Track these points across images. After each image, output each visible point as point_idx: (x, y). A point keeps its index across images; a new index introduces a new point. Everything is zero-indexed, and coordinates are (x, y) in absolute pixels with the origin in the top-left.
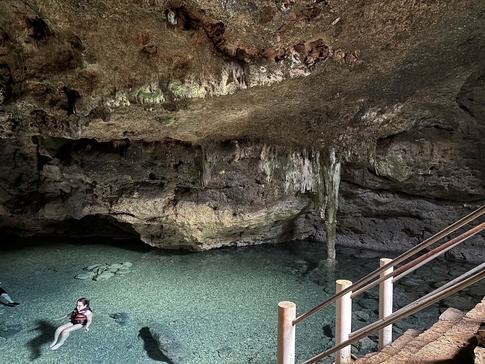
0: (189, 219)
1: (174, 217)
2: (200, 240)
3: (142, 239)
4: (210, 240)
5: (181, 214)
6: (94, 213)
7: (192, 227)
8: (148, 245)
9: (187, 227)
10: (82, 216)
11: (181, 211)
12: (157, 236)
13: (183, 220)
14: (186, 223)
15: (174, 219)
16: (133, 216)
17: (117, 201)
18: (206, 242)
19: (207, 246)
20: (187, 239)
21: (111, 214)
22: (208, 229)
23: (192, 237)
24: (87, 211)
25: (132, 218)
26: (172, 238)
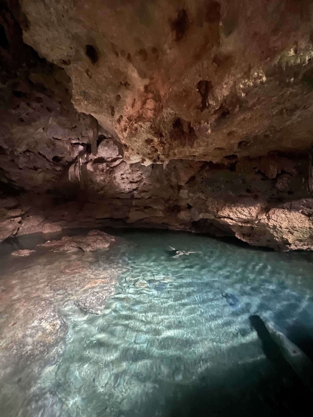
0: (281, 223)
1: (266, 221)
2: (290, 241)
3: (236, 236)
4: (298, 243)
5: (273, 218)
6: (205, 218)
7: (283, 230)
8: (240, 240)
9: (278, 229)
10: (198, 219)
11: (273, 217)
12: (248, 234)
13: (275, 223)
14: (278, 226)
15: (267, 222)
16: (232, 219)
17: (222, 209)
18: (294, 244)
19: (294, 247)
20: (277, 239)
21: (217, 218)
22: (299, 233)
23: (282, 238)
24: (201, 216)
25: (231, 221)
26: (261, 237)
